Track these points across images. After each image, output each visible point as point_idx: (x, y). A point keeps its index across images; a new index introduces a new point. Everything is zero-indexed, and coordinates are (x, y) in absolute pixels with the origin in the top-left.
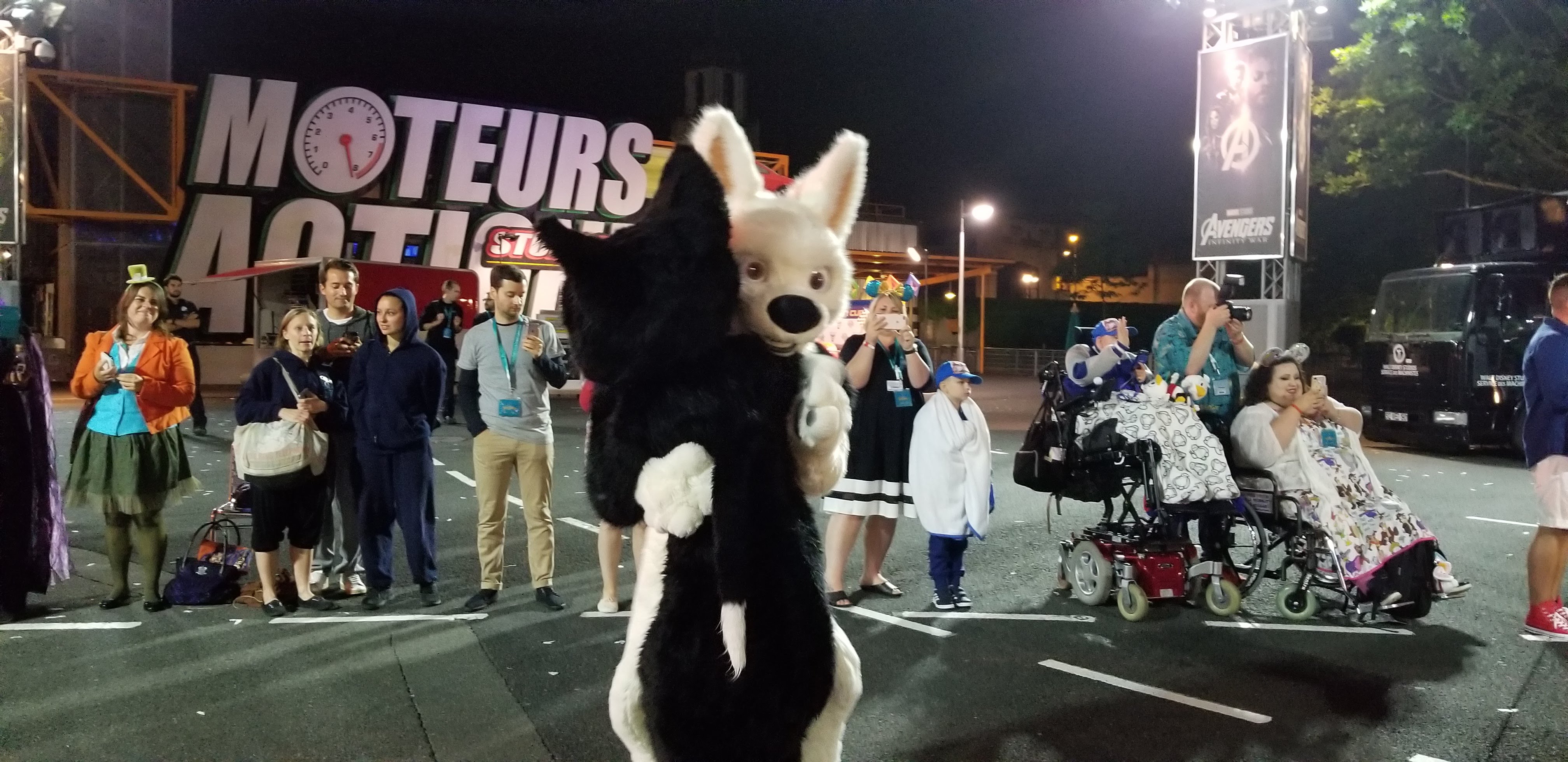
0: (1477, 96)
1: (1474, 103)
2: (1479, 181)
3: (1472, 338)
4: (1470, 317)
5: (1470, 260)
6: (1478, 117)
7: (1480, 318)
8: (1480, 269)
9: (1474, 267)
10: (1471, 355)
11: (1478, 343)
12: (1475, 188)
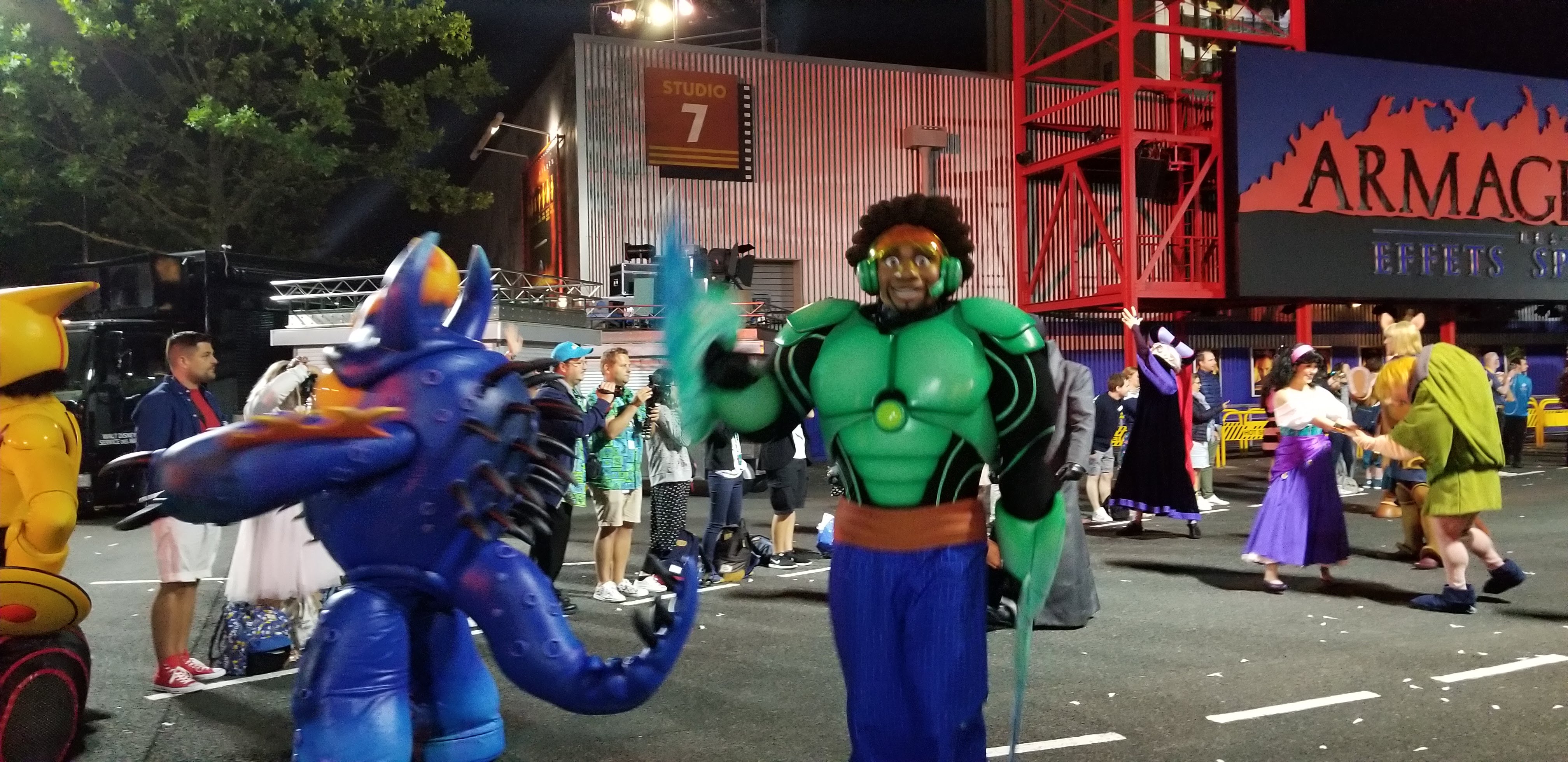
0: (90, 149)
1: (87, 156)
2: (95, 236)
3: (92, 397)
4: (90, 375)
5: (88, 317)
6: (92, 171)
7: (100, 375)
8: (98, 326)
9: (92, 324)
10: (92, 414)
11: (99, 401)
12: (92, 243)
